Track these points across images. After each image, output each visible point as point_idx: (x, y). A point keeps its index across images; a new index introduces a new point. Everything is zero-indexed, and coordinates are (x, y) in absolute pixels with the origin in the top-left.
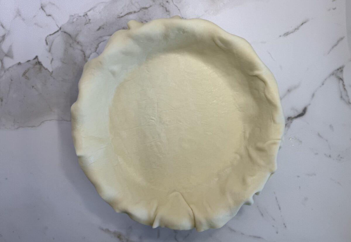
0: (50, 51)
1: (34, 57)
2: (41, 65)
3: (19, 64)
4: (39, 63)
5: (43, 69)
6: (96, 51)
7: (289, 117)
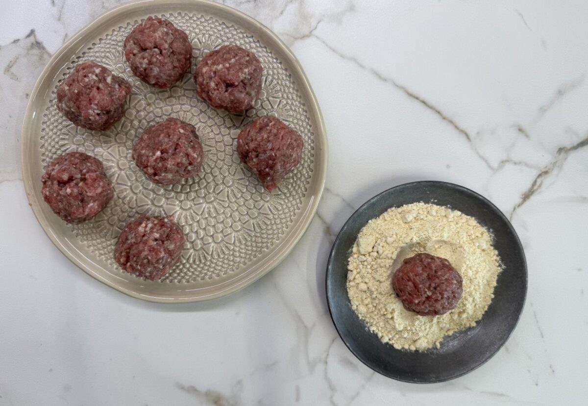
0: (59, 19)
1: (28, 32)
4: (38, 45)
5: (46, 56)
7: (562, 147)
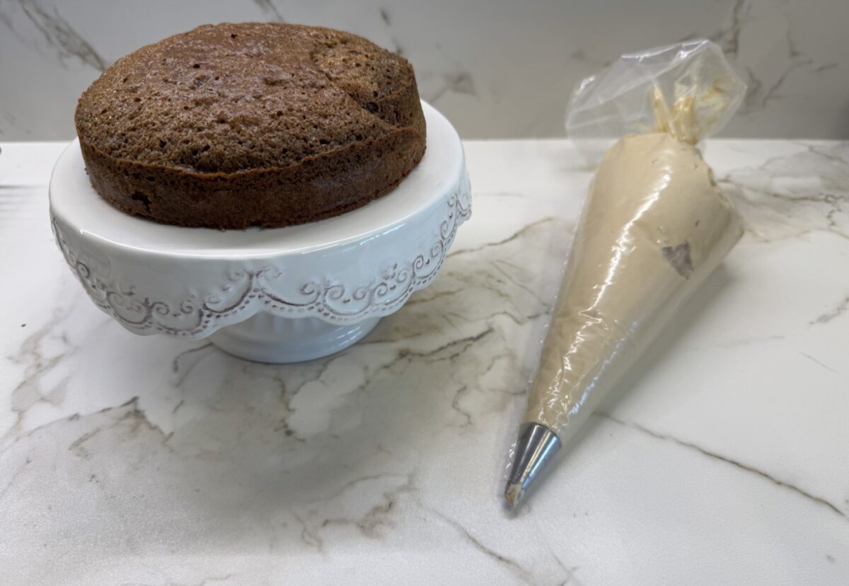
0: (179, 385)
1: (129, 398)
2: (143, 417)
3: (75, 417)
4: (138, 414)
5: (144, 427)
6: (318, 377)
